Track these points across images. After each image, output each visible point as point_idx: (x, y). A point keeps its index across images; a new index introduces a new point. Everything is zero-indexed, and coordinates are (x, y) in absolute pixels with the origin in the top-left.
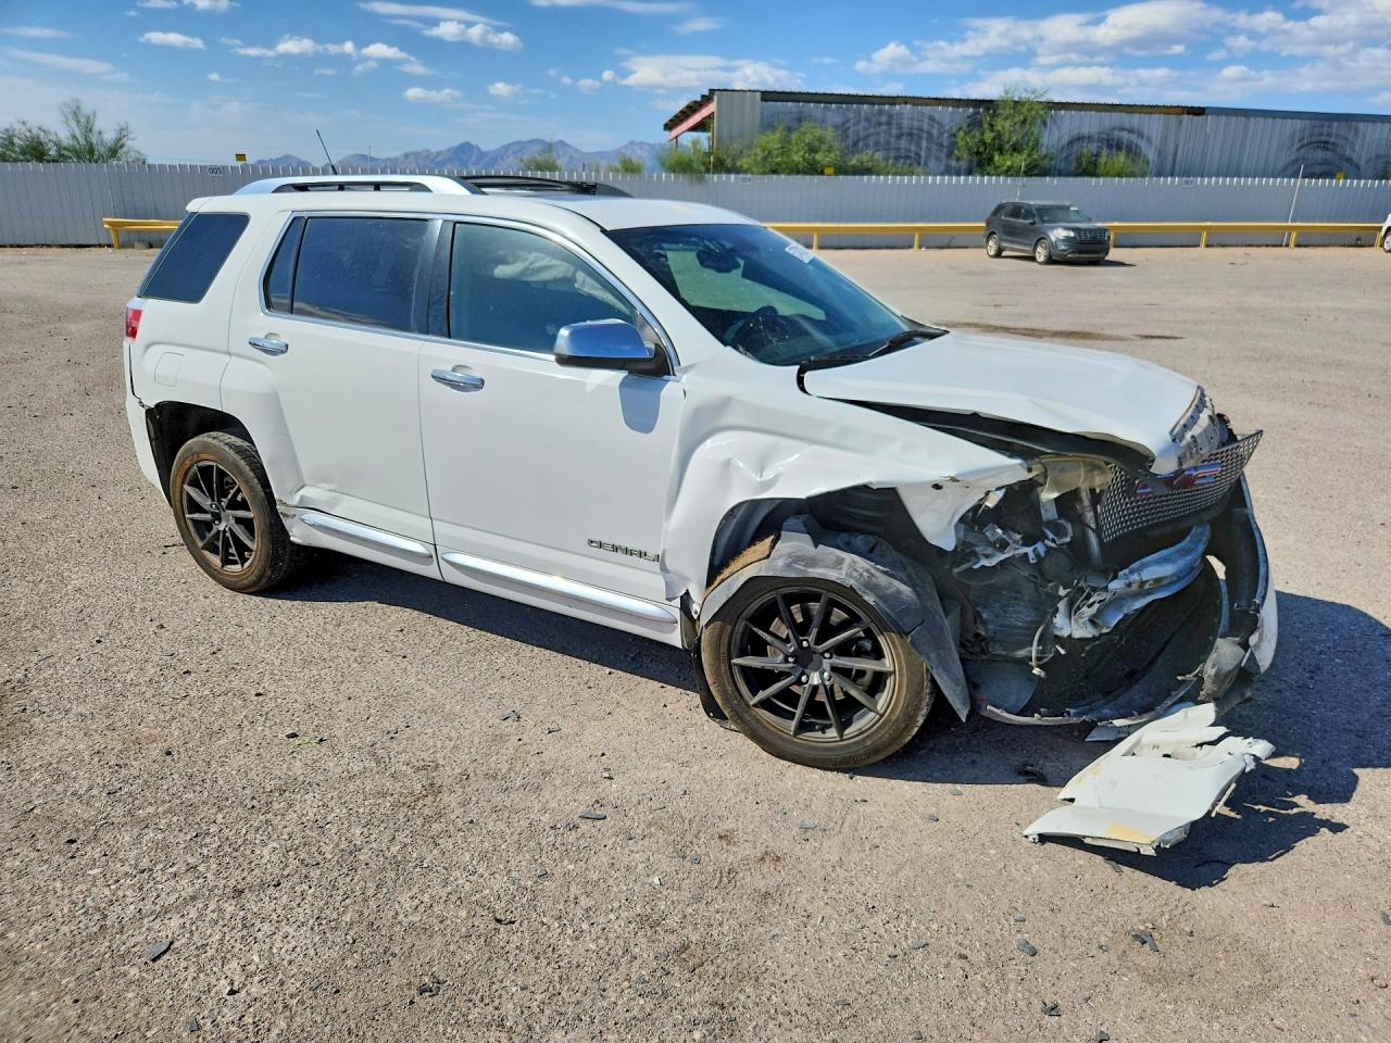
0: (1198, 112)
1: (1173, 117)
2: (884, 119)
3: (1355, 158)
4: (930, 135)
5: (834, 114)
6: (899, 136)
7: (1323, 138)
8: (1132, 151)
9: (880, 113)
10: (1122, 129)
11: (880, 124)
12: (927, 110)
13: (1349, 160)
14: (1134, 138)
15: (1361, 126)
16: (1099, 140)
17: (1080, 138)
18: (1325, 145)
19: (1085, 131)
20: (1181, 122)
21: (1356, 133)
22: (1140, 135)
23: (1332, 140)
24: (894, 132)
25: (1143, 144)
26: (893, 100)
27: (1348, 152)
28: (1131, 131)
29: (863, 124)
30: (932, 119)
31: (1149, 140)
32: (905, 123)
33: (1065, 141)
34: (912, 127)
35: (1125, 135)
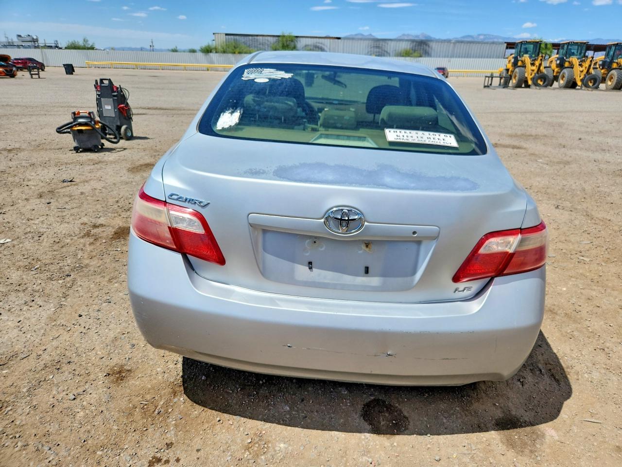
0: (339, 38)
1: (332, 40)
2: (256, 40)
3: (388, 52)
4: (267, 44)
5: (242, 39)
6: (260, 44)
7: (378, 45)
8: (322, 49)
10: (319, 43)
11: (255, 41)
12: (266, 38)
13: (387, 52)
14: (322, 45)
15: (389, 42)
16: (314, 46)
17: (308, 45)
18: (378, 47)
19: (307, 43)
20: (335, 41)
21: (387, 44)
22: (324, 45)
23: (380, 46)
24: (258, 43)
25: (324, 47)
26: (257, 36)
27: (386, 49)
28: (321, 43)
29: (251, 41)
30: (268, 40)
31: (327, 46)
32: (261, 41)
34: (263, 43)
35: (320, 45)
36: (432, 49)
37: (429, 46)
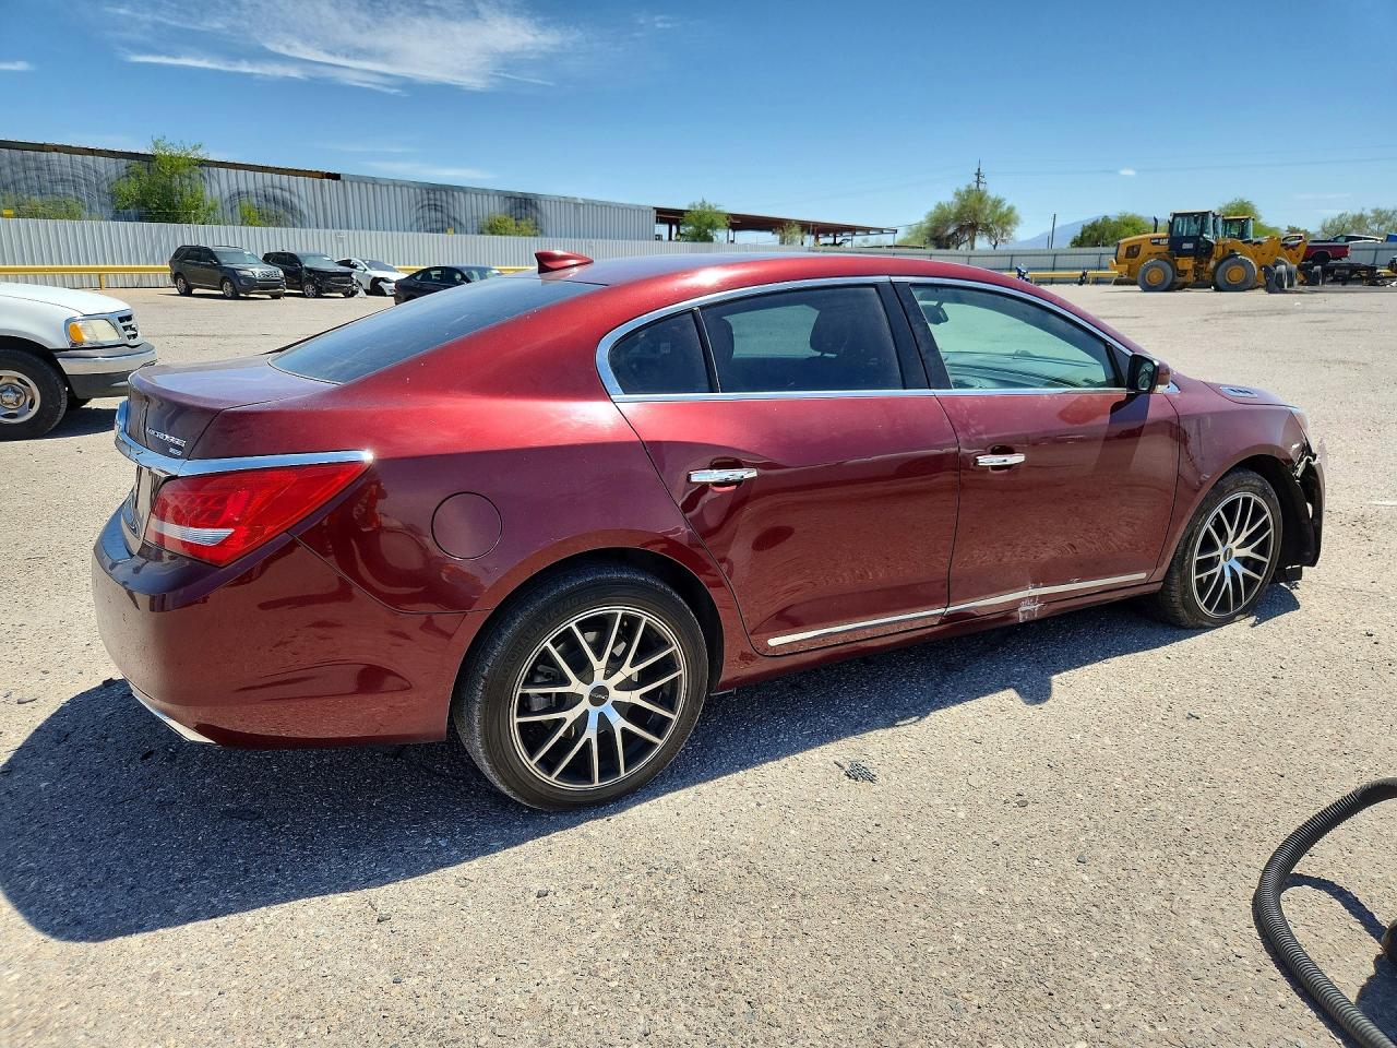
0: (336, 177)
1: (317, 181)
2: (34, 164)
3: (457, 217)
4: (88, 184)
6: (56, 182)
7: (433, 202)
8: (290, 208)
9: (28, 158)
11: (30, 169)
12: (79, 158)
13: (455, 219)
14: (287, 195)
16: (257, 196)
17: (239, 194)
18: (435, 207)
19: (243, 188)
20: (322, 185)
21: (454, 200)
22: (292, 193)
23: (439, 203)
24: (47, 177)
25: (295, 200)
26: (42, 148)
27: (452, 213)
28: (285, 188)
29: (10, 168)
30: (85, 166)
31: (300, 198)
32: (59, 169)
33: (226, 195)
34: (67, 174)
35: (278, 192)
36: (542, 214)
37: (536, 208)
